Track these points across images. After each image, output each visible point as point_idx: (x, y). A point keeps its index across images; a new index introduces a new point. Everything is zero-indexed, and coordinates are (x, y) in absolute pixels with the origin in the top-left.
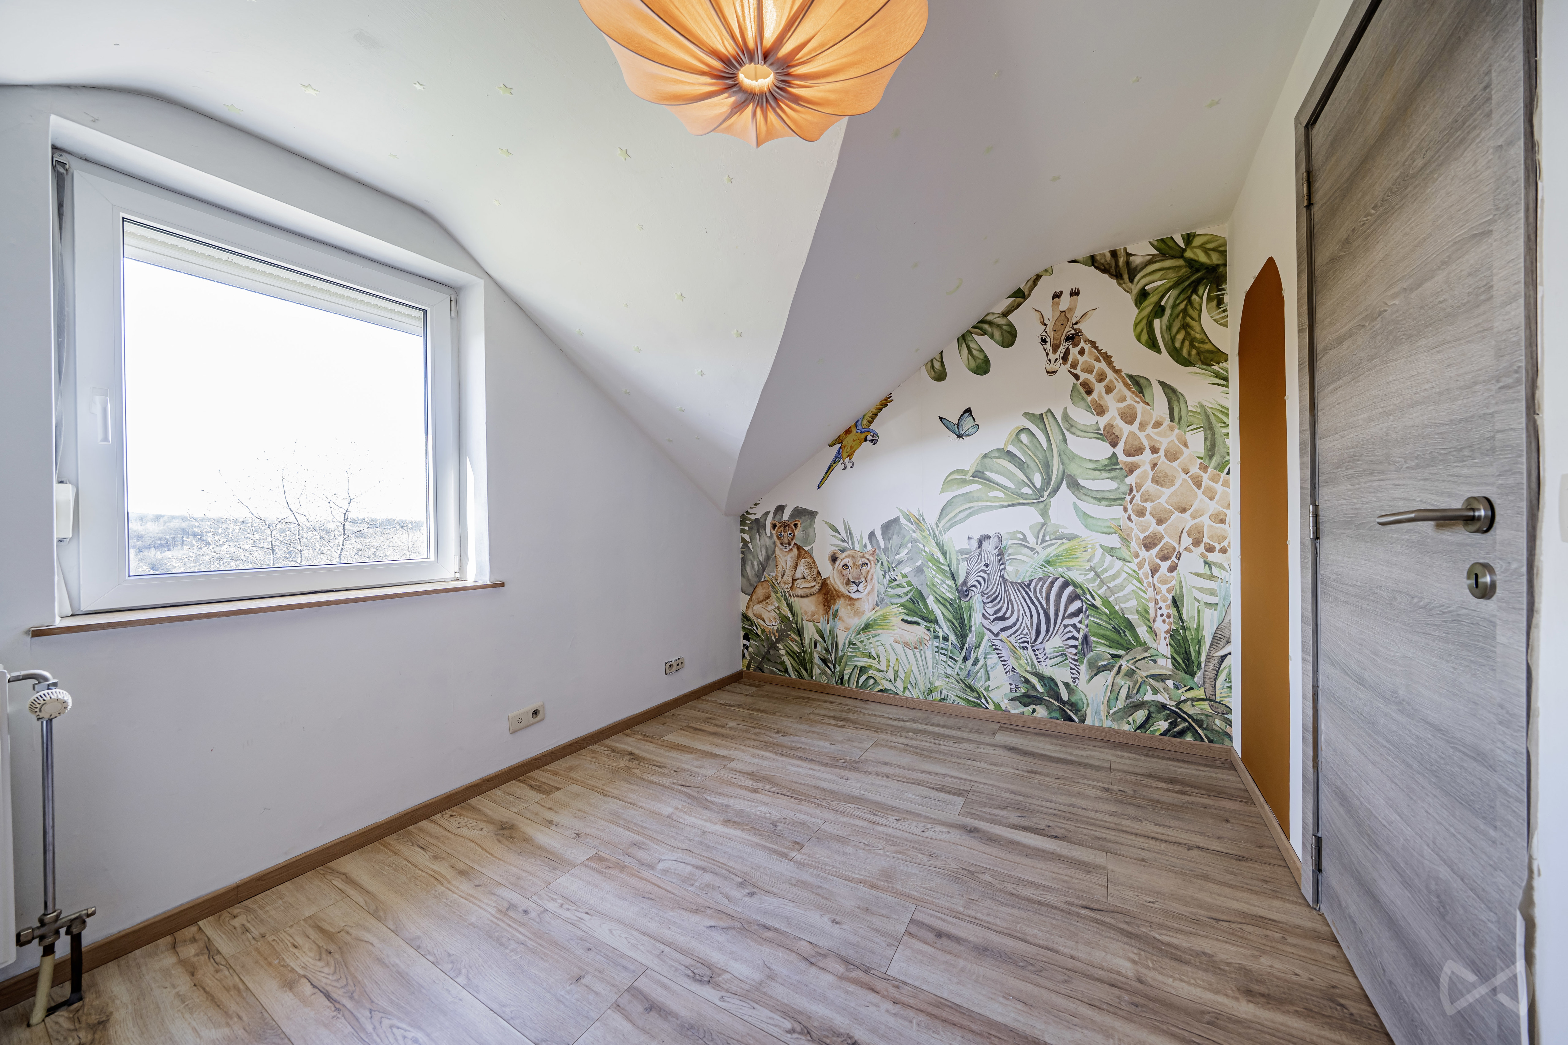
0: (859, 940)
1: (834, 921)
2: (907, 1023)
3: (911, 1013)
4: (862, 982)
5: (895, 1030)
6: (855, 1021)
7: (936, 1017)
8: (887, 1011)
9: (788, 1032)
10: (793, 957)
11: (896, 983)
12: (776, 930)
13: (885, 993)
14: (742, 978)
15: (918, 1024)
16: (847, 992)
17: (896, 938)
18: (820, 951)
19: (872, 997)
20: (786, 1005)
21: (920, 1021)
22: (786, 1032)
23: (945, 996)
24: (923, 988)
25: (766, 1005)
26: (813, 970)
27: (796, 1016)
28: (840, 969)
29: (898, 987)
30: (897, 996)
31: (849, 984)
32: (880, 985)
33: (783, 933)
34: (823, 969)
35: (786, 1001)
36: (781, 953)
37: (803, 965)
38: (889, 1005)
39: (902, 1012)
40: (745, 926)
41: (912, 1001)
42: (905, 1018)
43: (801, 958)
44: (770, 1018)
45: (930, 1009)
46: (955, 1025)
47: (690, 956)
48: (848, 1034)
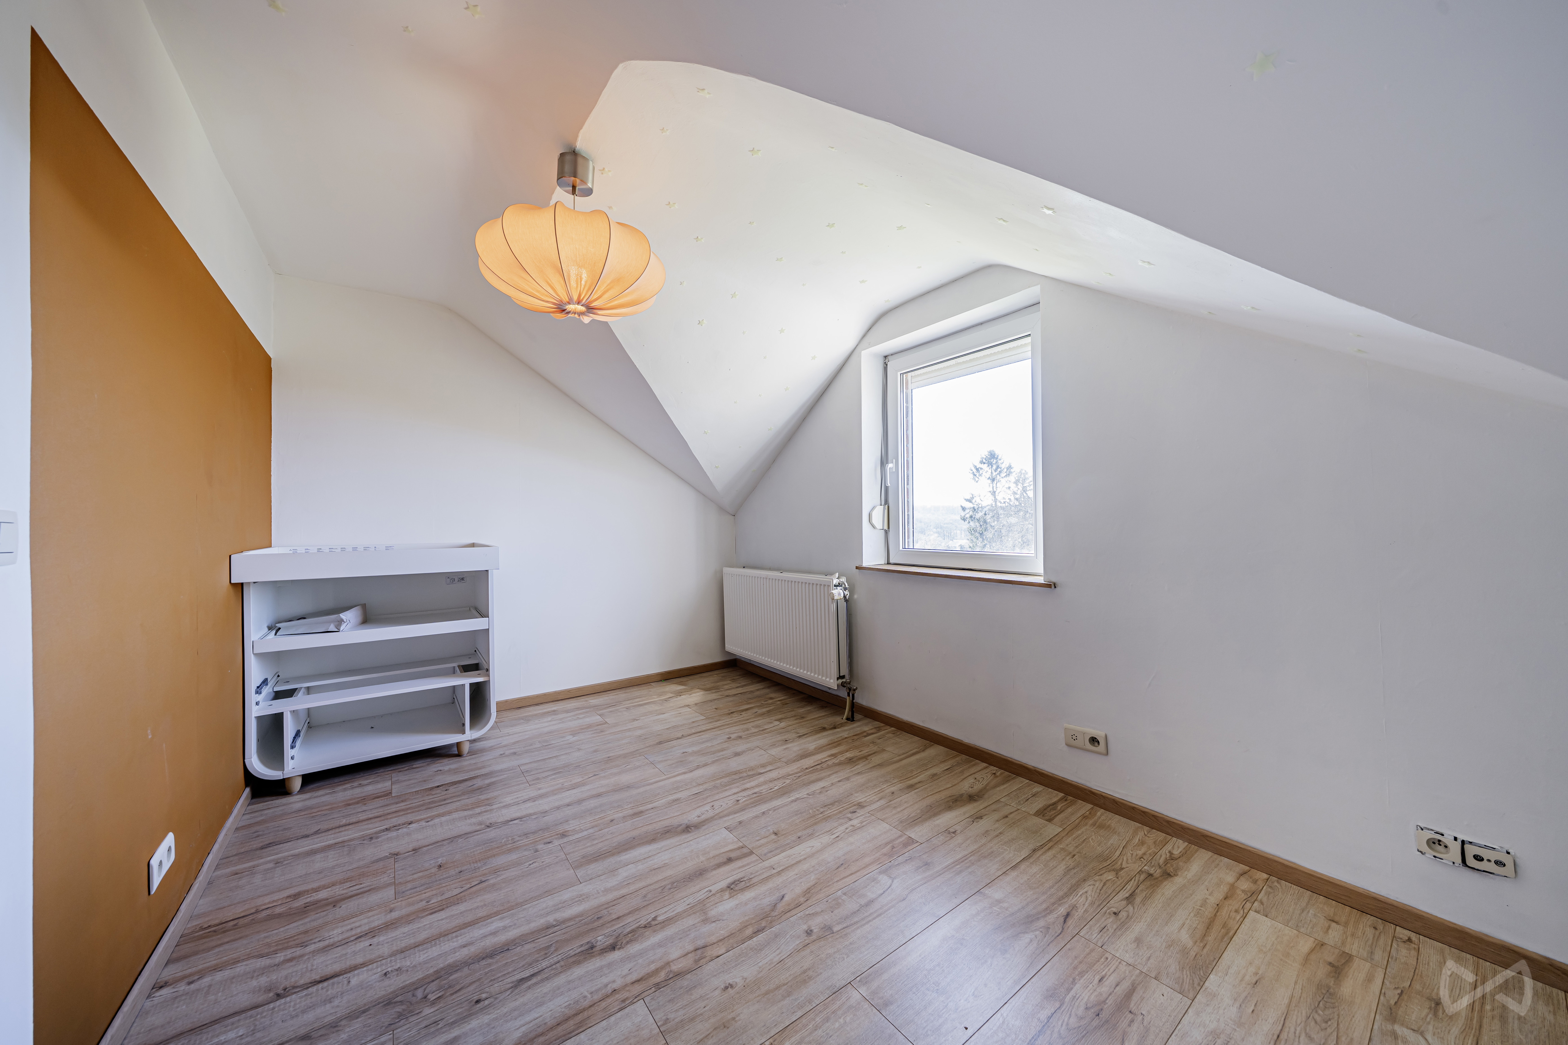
0: (693, 997)
1: (731, 986)
2: (594, 989)
3: (596, 997)
4: (651, 976)
5: (597, 979)
6: (627, 957)
7: (576, 1015)
8: (614, 981)
9: (656, 917)
10: (713, 939)
11: (627, 1002)
12: (750, 938)
13: (628, 988)
14: (718, 904)
15: (585, 997)
16: (653, 962)
17: (669, 1032)
18: (704, 960)
19: (634, 977)
20: (676, 922)
21: (585, 1000)
22: (657, 916)
23: (582, 1036)
24: (604, 1021)
25: (685, 911)
26: (691, 948)
27: (662, 924)
28: (675, 967)
29: (624, 1001)
30: (617, 996)
31: (658, 967)
32: (638, 988)
33: (743, 942)
34: (686, 955)
35: (678, 923)
36: (723, 933)
37: (700, 943)
38: (615, 986)
39: (603, 991)
40: (770, 918)
41: (604, 1004)
42: (597, 991)
43: (708, 944)
44: (674, 911)
45: (586, 1014)
46: (558, 1025)
47: (760, 882)
48: (623, 948)
